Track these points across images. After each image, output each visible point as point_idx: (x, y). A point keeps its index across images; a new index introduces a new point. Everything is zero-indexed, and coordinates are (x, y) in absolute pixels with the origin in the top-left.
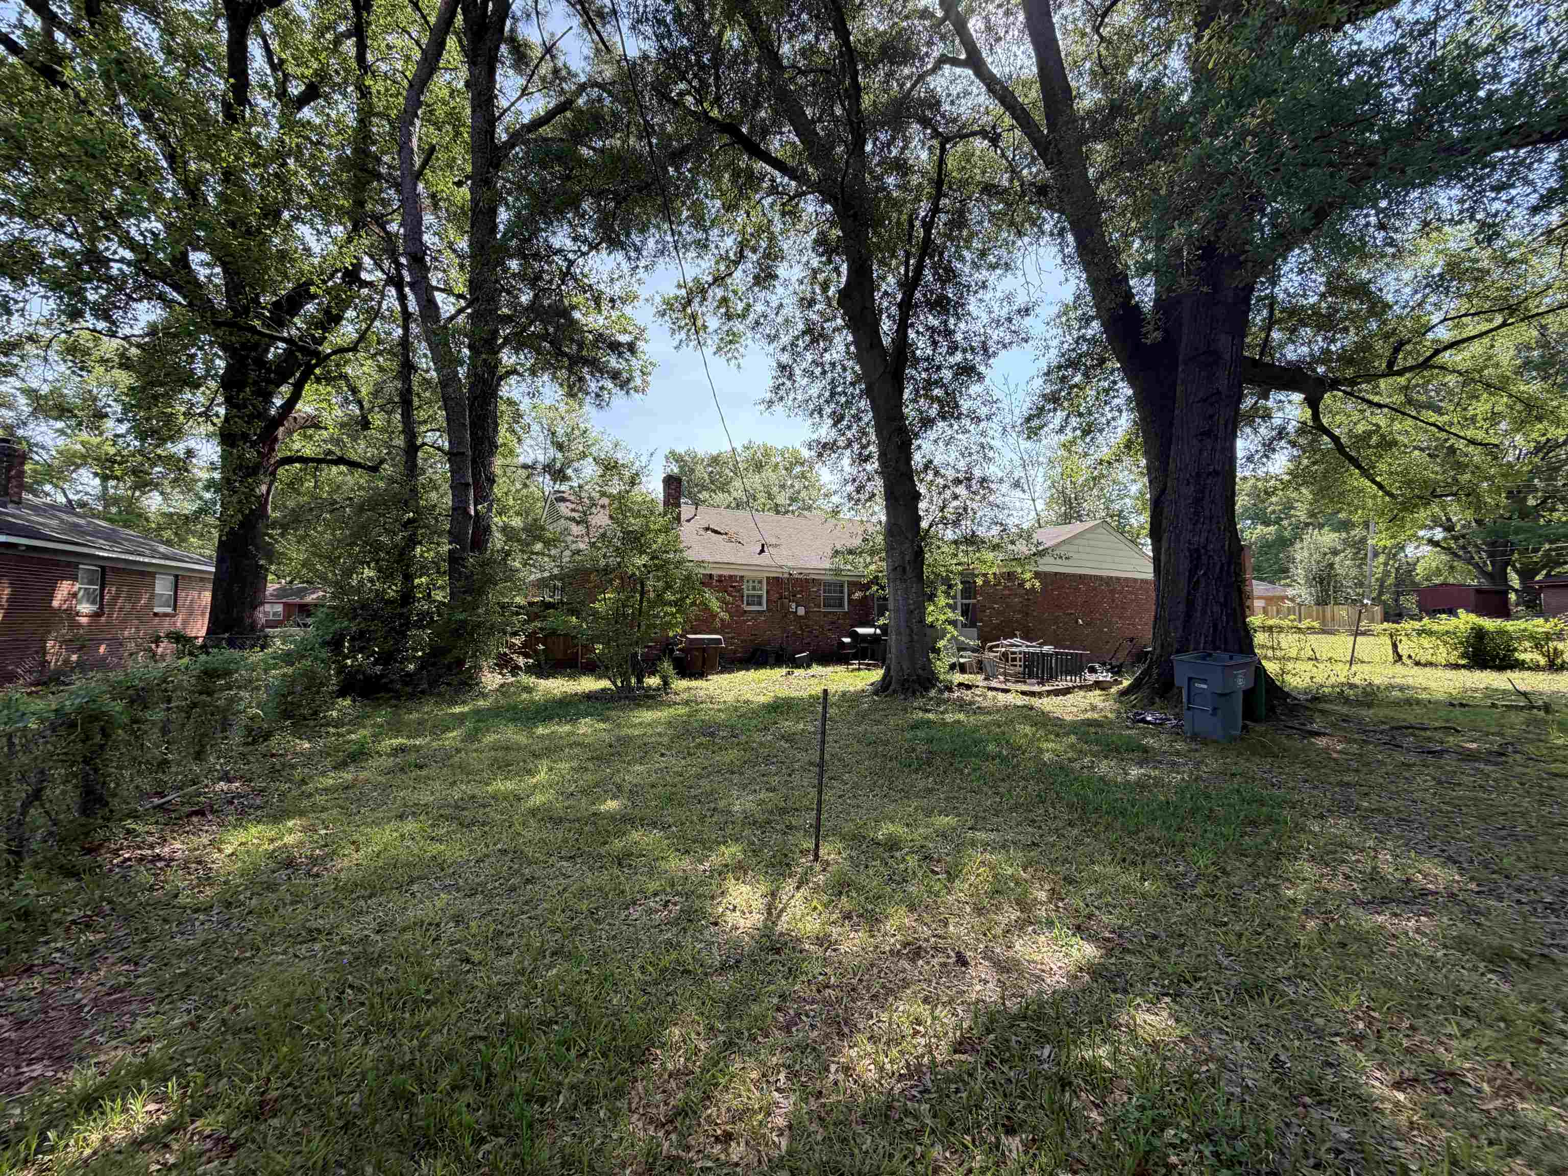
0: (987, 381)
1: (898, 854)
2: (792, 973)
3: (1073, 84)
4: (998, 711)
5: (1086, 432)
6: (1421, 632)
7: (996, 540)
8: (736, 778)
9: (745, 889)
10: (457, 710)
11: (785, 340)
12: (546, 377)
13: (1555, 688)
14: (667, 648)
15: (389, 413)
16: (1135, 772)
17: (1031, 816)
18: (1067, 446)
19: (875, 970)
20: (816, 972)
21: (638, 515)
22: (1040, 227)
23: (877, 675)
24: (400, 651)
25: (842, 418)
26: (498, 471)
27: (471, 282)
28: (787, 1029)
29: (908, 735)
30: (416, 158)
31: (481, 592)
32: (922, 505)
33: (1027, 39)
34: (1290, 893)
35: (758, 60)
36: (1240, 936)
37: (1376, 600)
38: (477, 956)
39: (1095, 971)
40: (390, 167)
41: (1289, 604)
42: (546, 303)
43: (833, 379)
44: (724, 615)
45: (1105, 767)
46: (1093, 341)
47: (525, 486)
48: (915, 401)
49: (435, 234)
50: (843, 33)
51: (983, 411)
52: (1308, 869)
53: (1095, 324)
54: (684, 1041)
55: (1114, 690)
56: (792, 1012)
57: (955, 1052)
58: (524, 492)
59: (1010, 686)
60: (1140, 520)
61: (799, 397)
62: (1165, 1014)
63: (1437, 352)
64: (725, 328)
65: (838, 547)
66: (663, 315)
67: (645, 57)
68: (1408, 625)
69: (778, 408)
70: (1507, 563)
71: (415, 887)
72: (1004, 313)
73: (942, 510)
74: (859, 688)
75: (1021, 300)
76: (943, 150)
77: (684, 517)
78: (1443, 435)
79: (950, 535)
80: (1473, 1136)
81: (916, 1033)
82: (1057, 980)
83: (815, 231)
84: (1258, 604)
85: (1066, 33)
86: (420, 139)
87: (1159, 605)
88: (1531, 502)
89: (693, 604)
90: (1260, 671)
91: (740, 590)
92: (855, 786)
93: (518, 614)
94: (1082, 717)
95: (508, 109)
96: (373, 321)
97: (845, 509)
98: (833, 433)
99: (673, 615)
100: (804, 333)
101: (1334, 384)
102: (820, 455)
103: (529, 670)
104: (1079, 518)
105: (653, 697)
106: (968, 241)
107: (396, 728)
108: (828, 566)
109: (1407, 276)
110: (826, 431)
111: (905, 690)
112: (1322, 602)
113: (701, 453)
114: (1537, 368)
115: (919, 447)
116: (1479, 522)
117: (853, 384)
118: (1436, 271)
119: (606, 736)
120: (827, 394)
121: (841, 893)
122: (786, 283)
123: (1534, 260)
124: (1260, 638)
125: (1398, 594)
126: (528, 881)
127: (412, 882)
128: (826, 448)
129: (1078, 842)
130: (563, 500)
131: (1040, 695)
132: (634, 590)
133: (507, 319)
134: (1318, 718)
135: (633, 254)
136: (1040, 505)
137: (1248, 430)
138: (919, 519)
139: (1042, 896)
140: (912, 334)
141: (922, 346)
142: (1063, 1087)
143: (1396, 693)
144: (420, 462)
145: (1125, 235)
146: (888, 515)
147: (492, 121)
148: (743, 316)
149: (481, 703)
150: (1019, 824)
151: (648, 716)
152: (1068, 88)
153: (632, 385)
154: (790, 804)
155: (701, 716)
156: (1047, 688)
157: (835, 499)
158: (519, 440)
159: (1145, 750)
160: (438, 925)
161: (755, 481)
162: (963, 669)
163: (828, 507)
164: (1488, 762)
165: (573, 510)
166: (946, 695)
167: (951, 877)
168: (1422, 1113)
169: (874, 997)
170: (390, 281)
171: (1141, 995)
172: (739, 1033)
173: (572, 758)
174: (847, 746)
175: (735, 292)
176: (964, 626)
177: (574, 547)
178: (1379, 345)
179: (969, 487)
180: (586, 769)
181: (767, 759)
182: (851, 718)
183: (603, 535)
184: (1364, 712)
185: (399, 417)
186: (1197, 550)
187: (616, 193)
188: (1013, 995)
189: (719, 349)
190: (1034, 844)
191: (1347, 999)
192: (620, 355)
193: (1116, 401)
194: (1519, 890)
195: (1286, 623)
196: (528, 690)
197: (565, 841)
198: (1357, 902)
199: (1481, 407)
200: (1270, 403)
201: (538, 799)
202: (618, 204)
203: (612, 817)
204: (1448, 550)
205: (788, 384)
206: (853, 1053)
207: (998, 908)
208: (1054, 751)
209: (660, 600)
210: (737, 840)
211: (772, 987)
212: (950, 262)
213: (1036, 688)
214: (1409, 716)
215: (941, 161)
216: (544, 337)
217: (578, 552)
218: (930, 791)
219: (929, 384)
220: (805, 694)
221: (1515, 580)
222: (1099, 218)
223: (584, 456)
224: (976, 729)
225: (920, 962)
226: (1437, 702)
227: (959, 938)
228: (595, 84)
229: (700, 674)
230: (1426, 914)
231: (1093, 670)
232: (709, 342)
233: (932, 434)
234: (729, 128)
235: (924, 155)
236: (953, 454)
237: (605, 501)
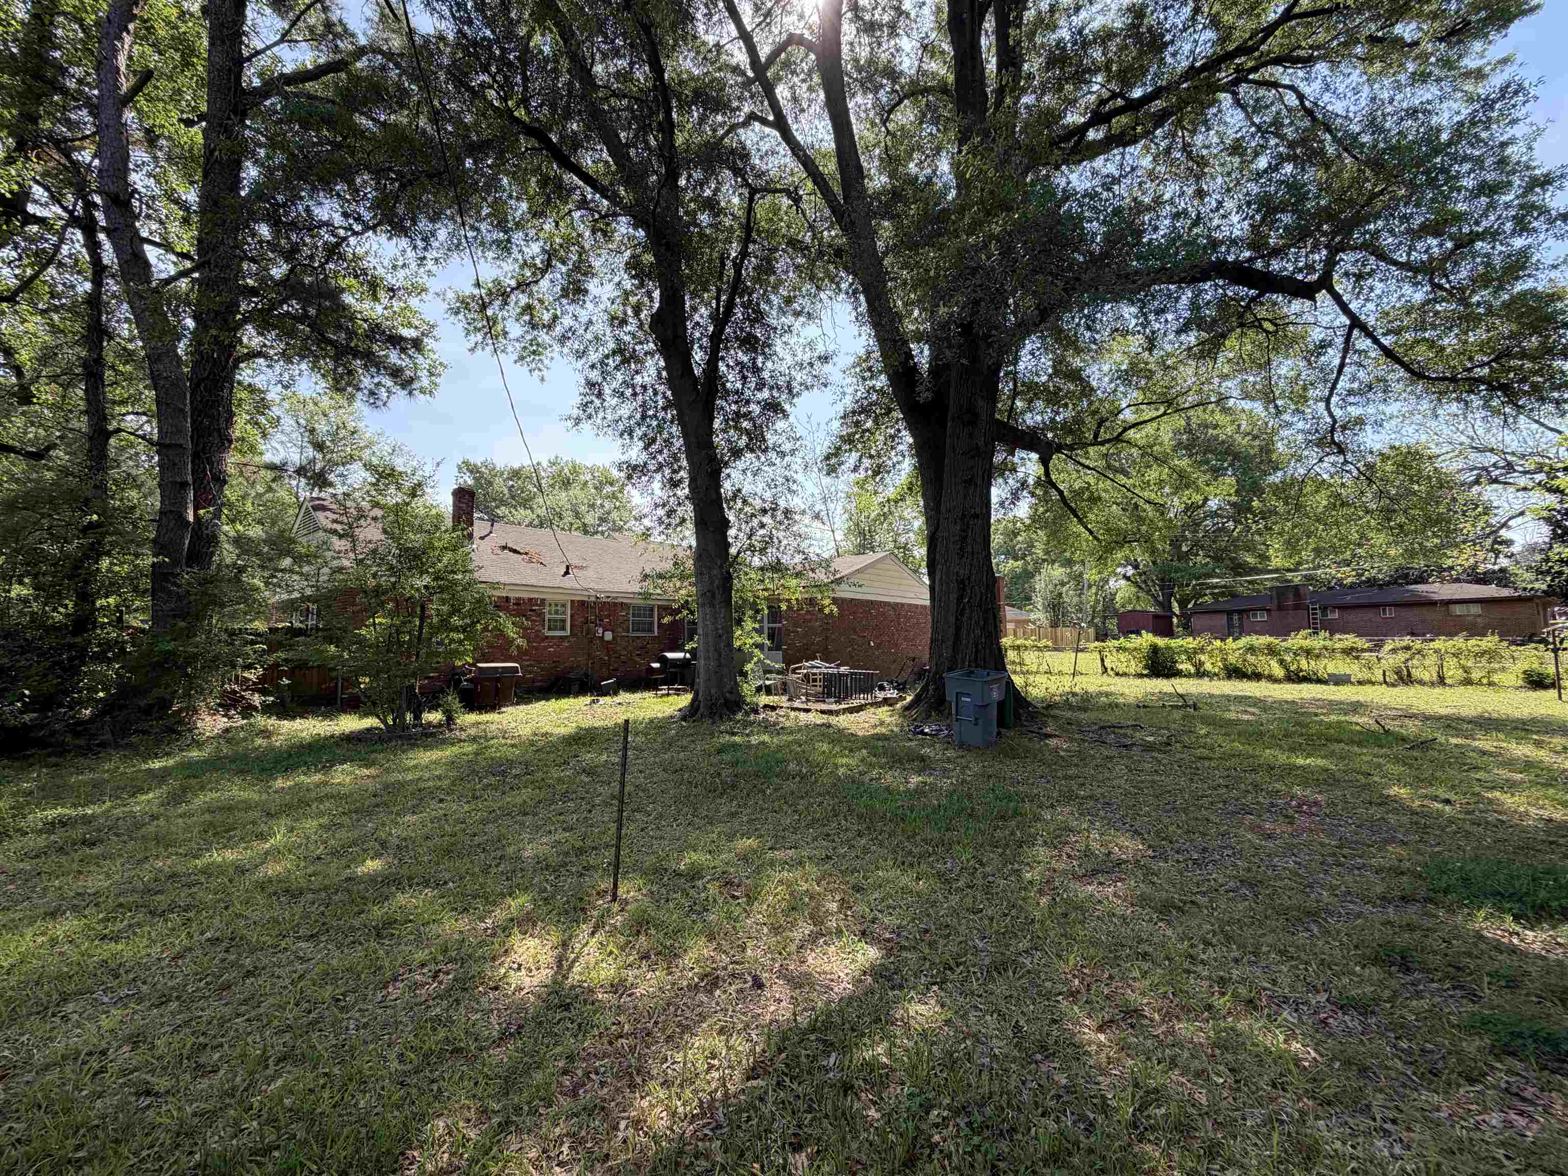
0: (792, 419)
1: (699, 883)
2: (582, 1029)
3: (865, 164)
4: (800, 730)
5: (876, 473)
6: (1119, 649)
7: (799, 568)
8: (528, 820)
9: (532, 943)
10: (157, 765)
11: (594, 357)
12: (304, 366)
13: (1200, 690)
14: (452, 678)
15: (66, 386)
16: (915, 780)
17: (826, 829)
18: (861, 484)
19: (672, 1009)
20: (608, 1023)
21: (420, 529)
22: (838, 284)
23: (685, 700)
24: (66, 693)
25: (654, 441)
26: (231, 470)
27: (200, 241)
28: (574, 1094)
29: (715, 760)
30: (123, 80)
31: (199, 617)
32: (732, 532)
33: (826, 116)
34: (1028, 875)
35: (569, 71)
36: (991, 919)
37: (1091, 623)
38: (162, 1083)
39: (878, 973)
40: (80, 82)
41: (1032, 626)
42: (308, 280)
43: (644, 402)
44: (519, 641)
45: (891, 778)
46: (881, 392)
47: (270, 489)
48: (725, 431)
49: (149, 175)
50: (658, 70)
51: (787, 447)
52: (1042, 852)
53: (883, 377)
54: (450, 1134)
55: (898, 706)
56: (580, 1072)
57: (748, 1079)
58: (269, 496)
59: (811, 705)
60: (920, 552)
61: (609, 417)
62: (933, 1002)
63: (1125, 430)
64: (529, 337)
65: (648, 571)
66: (457, 313)
67: (441, 38)
68: (1112, 643)
69: (586, 426)
70: (1171, 595)
71: (70, 1007)
72: (806, 358)
73: (750, 538)
74: (667, 714)
75: (821, 349)
76: (751, 200)
77: (476, 535)
78: (1129, 494)
79: (756, 562)
80: (1149, 1059)
81: (711, 1067)
82: (844, 987)
83: (628, 253)
84: (1010, 626)
85: (859, 118)
86: (130, 58)
87: (935, 630)
88: (1184, 549)
89: (485, 629)
90: (1010, 683)
91: (541, 615)
92: (660, 816)
93: (253, 643)
94: (872, 732)
95: (263, 51)
96: (44, 267)
97: (656, 533)
98: (644, 456)
99: (460, 642)
100: (614, 353)
101: (1059, 448)
102: (629, 477)
103: (267, 710)
104: (872, 549)
105: (432, 735)
106: (775, 288)
107: (55, 795)
108: (638, 590)
109: (1106, 368)
110: (636, 453)
111: (712, 715)
112: (1054, 624)
113: (500, 465)
114: (1186, 448)
115: (729, 476)
116: (1154, 563)
117: (664, 409)
118: (1124, 367)
119: (371, 785)
120: (638, 416)
121: (639, 932)
122: (596, 301)
123: (1181, 369)
124: (1011, 655)
125: (1105, 618)
126: (249, 974)
127: (65, 999)
128: (634, 471)
129: (866, 850)
130: (324, 508)
131: (837, 713)
132: (412, 614)
133: (253, 292)
134: (1050, 722)
135: (420, 244)
136: (839, 536)
137: (1000, 480)
138: (728, 545)
139: (834, 906)
140: (722, 367)
141: (733, 381)
142: (845, 1092)
143: (1103, 699)
144: (112, 453)
145: (906, 304)
146: (698, 539)
147: (239, 62)
148: (549, 327)
149: (195, 754)
150: (815, 839)
151: (425, 757)
152: (860, 168)
153: (416, 385)
154: (589, 842)
155: (491, 752)
156: (843, 706)
157: (647, 522)
158: (264, 435)
159: (922, 759)
160: (104, 1053)
161: (562, 498)
162: (768, 691)
163: (639, 529)
164: (1159, 751)
165: (335, 521)
166: (752, 717)
167: (751, 899)
168: (1116, 1048)
169: (669, 1039)
170: (74, 221)
171: (914, 988)
172: (518, 1110)
173: (321, 814)
174: (652, 775)
175: (541, 301)
176: (770, 649)
177: (335, 563)
178: (1088, 420)
179: (773, 516)
180: (341, 825)
181: (565, 796)
182: (657, 746)
183: (374, 552)
184: (1082, 716)
185: (81, 393)
186: (962, 581)
187: (400, 175)
188: (805, 1010)
189: (522, 358)
190: (828, 857)
191: (1067, 962)
192: (403, 350)
193: (900, 447)
194: (1178, 852)
195: (1029, 643)
196: (266, 733)
197: (306, 916)
198: (1076, 877)
199: (1153, 475)
200: (1016, 460)
201: (272, 869)
202: (403, 187)
203: (372, 879)
204: (1135, 583)
205: (597, 402)
206: (645, 1103)
207: (793, 925)
208: (847, 765)
209: (445, 625)
210: (526, 889)
211: (559, 1049)
212: (758, 304)
213: (834, 707)
214: (1111, 718)
215: (750, 210)
216: (303, 318)
217: (340, 570)
218: (733, 815)
219: (738, 415)
220: (610, 723)
221: (1176, 609)
222: (885, 286)
223: (352, 459)
224: (780, 748)
225: (718, 992)
226: (1129, 705)
227: (756, 960)
228: (377, 51)
229: (493, 706)
230: (1121, 880)
231: (882, 688)
232: (510, 349)
233: (740, 464)
234: (537, 132)
235: (736, 200)
236: (760, 487)
237: (378, 512)
